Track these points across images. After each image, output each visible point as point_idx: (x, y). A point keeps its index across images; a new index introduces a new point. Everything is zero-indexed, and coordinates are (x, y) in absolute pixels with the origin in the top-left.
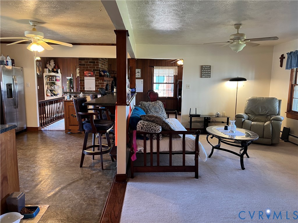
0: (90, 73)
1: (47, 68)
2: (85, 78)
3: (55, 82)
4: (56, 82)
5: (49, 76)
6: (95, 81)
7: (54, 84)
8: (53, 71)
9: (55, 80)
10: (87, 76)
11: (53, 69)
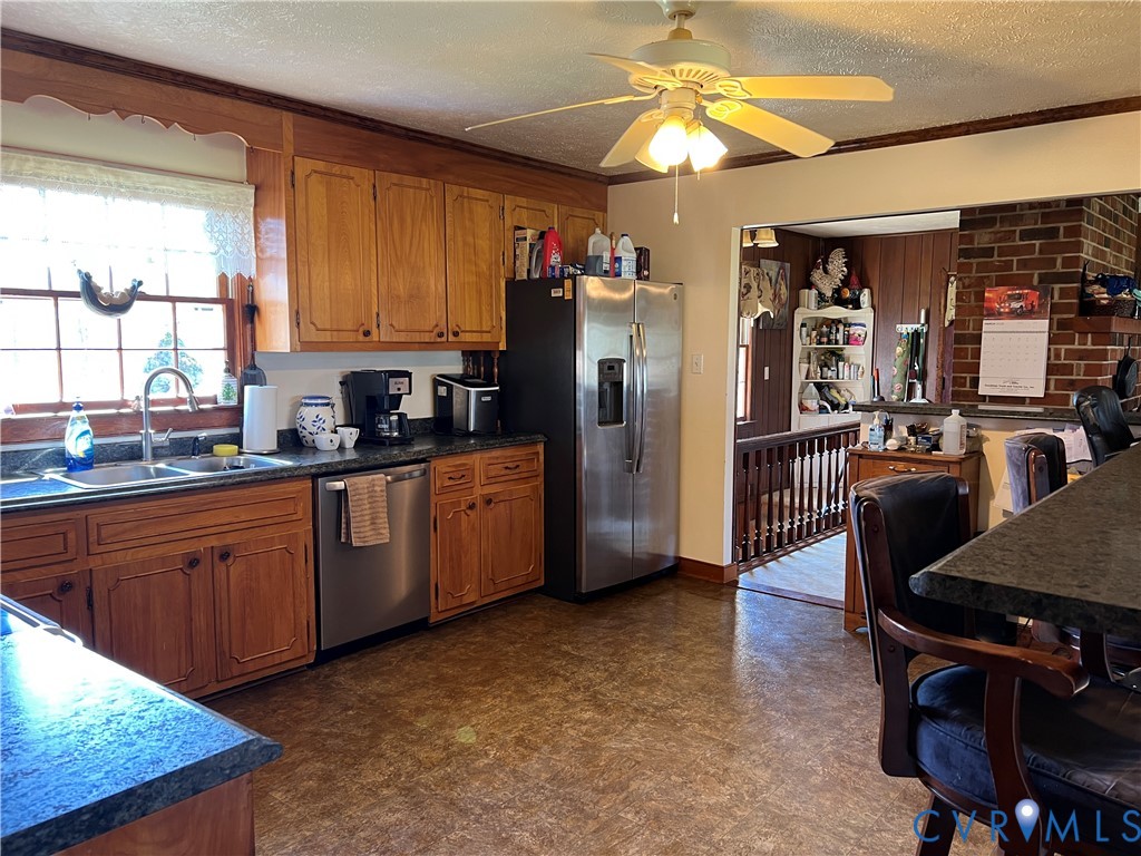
0: (1019, 298)
1: (810, 289)
2: (988, 325)
3: (842, 349)
4: (849, 350)
5: (820, 321)
6: (1051, 342)
7: (837, 356)
8: (839, 301)
9: (841, 342)
10: (1000, 314)
11: (837, 291)
